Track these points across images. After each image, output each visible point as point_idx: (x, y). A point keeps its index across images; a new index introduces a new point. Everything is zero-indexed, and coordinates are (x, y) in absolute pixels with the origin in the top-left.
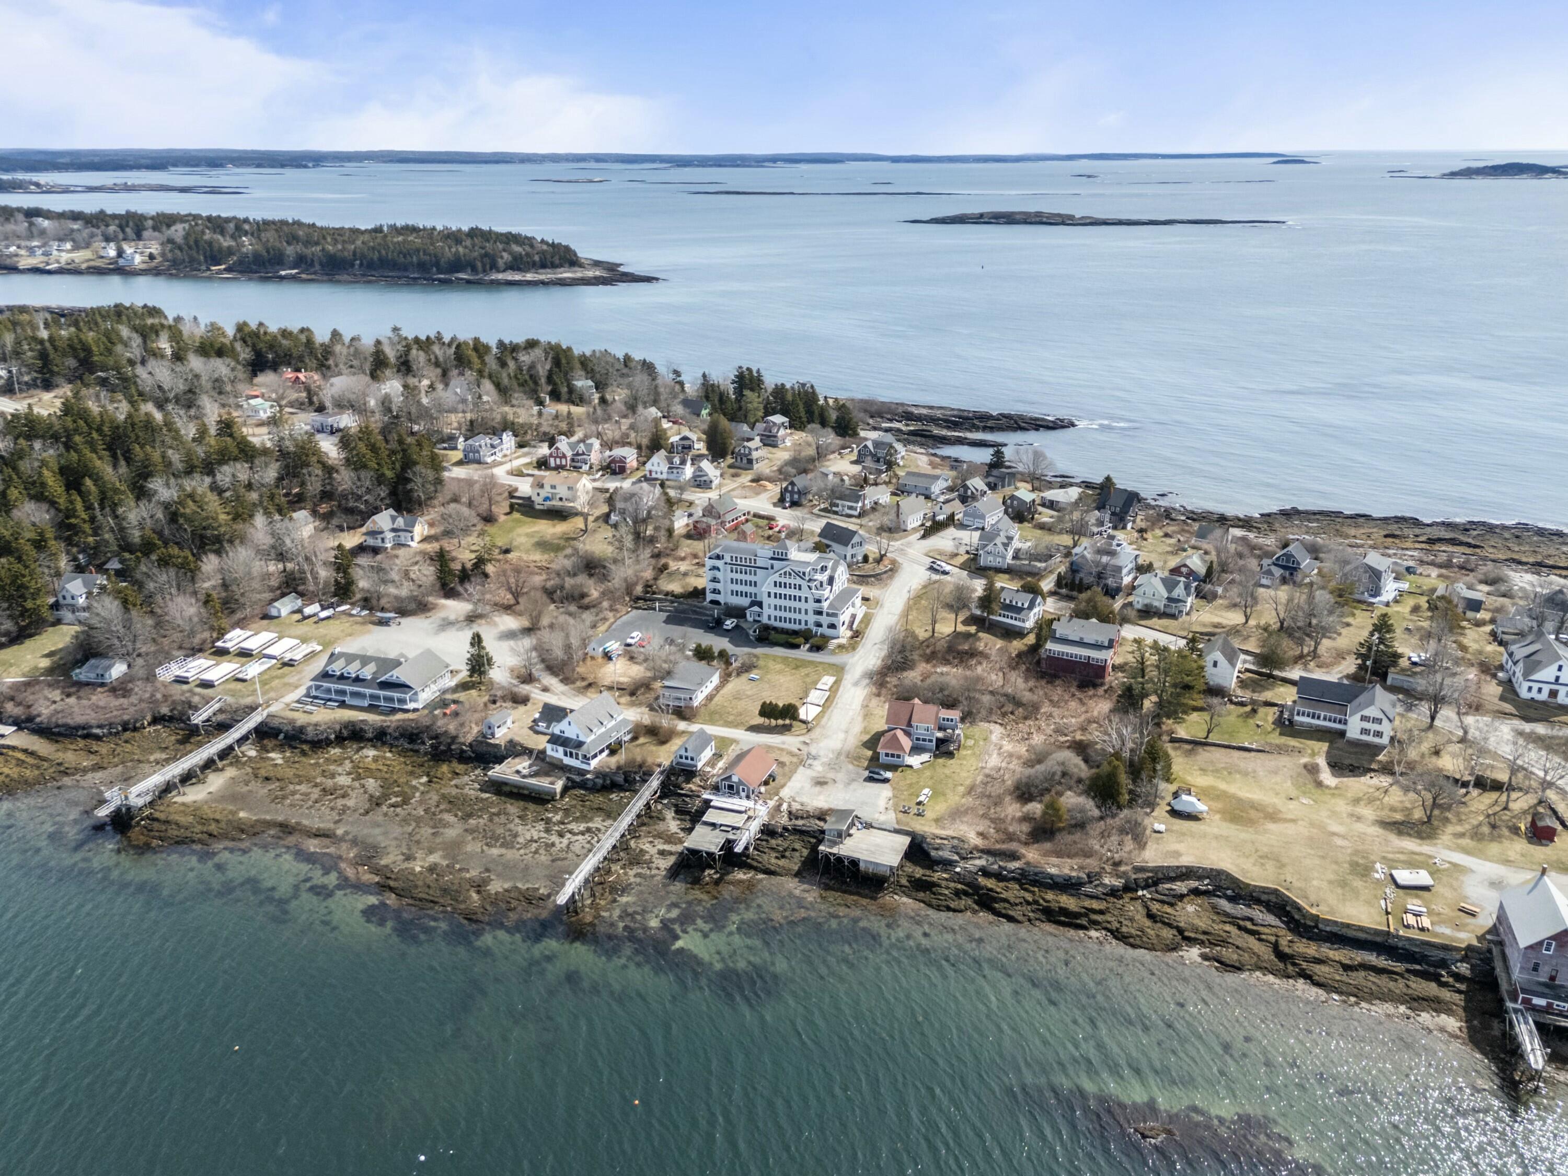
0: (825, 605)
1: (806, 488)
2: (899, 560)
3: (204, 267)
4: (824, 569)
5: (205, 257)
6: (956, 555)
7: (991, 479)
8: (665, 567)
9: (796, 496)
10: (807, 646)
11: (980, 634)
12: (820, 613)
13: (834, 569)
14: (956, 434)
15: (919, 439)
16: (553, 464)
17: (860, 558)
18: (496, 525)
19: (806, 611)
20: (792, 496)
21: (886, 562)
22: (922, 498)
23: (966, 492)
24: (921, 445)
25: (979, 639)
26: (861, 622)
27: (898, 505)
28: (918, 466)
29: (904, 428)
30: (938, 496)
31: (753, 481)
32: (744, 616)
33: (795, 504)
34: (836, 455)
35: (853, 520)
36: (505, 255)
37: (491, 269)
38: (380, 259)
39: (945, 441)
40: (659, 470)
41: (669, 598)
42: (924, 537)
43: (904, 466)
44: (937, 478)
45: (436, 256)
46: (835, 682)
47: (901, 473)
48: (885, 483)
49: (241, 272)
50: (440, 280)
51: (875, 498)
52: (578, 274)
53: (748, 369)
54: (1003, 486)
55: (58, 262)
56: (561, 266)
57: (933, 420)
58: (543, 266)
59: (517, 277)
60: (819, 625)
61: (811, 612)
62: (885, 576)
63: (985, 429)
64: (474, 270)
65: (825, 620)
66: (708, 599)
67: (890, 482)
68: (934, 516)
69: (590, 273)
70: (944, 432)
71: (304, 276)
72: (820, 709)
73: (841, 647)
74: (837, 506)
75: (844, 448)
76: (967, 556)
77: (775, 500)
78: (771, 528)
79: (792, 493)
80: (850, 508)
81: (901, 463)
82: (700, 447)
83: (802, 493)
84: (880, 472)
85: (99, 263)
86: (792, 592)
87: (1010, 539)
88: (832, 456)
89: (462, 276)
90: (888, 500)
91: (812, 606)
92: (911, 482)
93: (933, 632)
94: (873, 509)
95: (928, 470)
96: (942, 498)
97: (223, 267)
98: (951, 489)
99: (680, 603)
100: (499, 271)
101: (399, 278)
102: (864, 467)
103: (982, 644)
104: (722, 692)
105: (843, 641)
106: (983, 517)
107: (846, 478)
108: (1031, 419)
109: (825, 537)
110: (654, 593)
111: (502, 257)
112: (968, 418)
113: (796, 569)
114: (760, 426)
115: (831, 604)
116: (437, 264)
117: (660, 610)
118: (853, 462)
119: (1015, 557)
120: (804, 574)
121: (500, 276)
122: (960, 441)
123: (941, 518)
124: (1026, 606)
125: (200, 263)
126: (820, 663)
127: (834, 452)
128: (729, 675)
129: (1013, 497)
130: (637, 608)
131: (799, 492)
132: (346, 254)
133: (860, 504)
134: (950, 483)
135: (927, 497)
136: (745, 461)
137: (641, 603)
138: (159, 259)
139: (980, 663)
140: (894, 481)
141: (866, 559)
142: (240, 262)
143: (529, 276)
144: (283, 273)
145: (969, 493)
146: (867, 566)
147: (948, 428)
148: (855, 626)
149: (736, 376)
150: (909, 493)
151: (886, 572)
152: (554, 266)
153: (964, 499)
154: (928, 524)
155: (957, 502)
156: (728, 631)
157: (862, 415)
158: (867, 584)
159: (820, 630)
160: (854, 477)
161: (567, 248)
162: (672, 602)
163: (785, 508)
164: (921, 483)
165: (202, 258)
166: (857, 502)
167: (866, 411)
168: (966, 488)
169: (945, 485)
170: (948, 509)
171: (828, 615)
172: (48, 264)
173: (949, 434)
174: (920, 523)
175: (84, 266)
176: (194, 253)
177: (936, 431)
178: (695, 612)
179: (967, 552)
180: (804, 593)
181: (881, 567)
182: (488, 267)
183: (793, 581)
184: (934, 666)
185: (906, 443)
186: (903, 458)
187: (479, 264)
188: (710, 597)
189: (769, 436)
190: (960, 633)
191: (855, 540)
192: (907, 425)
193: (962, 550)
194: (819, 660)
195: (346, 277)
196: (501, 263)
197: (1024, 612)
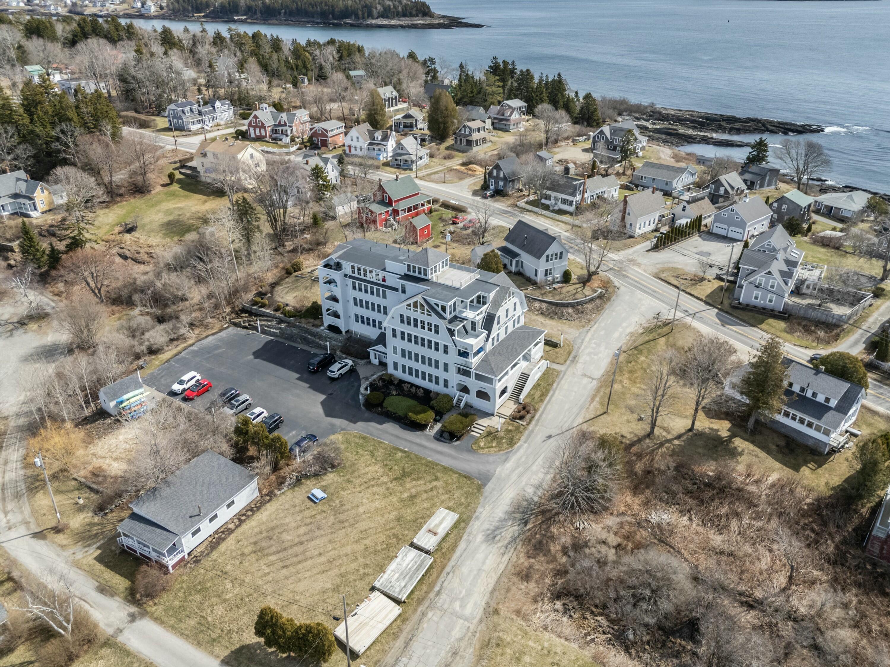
0: (474, 361)
1: (514, 174)
2: (616, 282)
3: (191, 15)
4: (481, 301)
5: (192, 7)
6: (702, 279)
7: (747, 176)
8: (297, 267)
9: (501, 183)
10: (438, 426)
11: (739, 443)
12: (466, 373)
13: (497, 303)
14: (702, 134)
15: (664, 136)
16: (253, 136)
17: (558, 275)
18: (148, 197)
19: (446, 366)
20: (496, 183)
21: (595, 283)
22: (659, 194)
23: (717, 189)
24: (666, 142)
25: (734, 453)
26: (536, 386)
27: (625, 202)
28: (659, 158)
29: (650, 126)
30: (681, 193)
31: (463, 164)
32: (367, 356)
33: (499, 193)
34: (570, 142)
35: (566, 218)
36: (379, 7)
37: (368, 17)
38: (297, 9)
39: (689, 140)
40: (358, 145)
41: (279, 314)
42: (656, 248)
43: (643, 157)
44: (682, 171)
45: (332, 6)
46: (456, 526)
47: (638, 164)
48: (618, 174)
49: (212, 18)
50: (334, 24)
51: (598, 191)
52: (428, 21)
53: (504, 62)
54: (762, 186)
55: (107, 10)
56: (417, 15)
57: (680, 120)
58: (404, 15)
59: (385, 22)
60: (465, 390)
61: (452, 369)
62: (590, 306)
63: (731, 131)
64: (357, 17)
65: (473, 384)
66: (326, 324)
67: (624, 174)
68: (673, 220)
69: (436, 21)
70: (690, 132)
71: (249, 21)
72: (397, 610)
73: (491, 434)
74: (548, 197)
75: (579, 136)
76: (717, 284)
77: (478, 187)
78: (454, 223)
79: (497, 178)
80: (564, 201)
81: (641, 154)
82: (423, 126)
83: (511, 179)
84: (614, 161)
85: (131, 12)
86: (427, 335)
87: (791, 264)
88: (564, 143)
89: (348, 21)
90: (616, 195)
91: (453, 359)
92: (650, 174)
93: (653, 424)
94: (594, 205)
95: (671, 162)
96: (686, 196)
97: (202, 14)
98: (699, 186)
99: (289, 324)
100: (373, 18)
101: (308, 22)
102: (596, 155)
103: (741, 468)
104: (245, 527)
105: (496, 423)
106: (742, 225)
107: (571, 166)
108: (779, 123)
109: (512, 242)
110: (264, 306)
111: (376, 8)
112: (715, 120)
113: (432, 301)
114: (494, 109)
115: (484, 360)
116: (333, 13)
117: (264, 332)
118: (585, 150)
119: (797, 292)
120: (444, 309)
121: (374, 22)
122: (706, 141)
123: (683, 222)
124: (833, 403)
125: (189, 12)
126: (446, 470)
127: (567, 138)
128: (281, 482)
129: (782, 200)
130: (236, 325)
131: (505, 179)
132: (276, 5)
133: (578, 197)
134: (696, 179)
135: (667, 194)
136: (464, 142)
137: (243, 319)
138: (165, 9)
139: (737, 515)
140: (629, 172)
141: (566, 277)
142: (213, 12)
143: (393, 22)
144: (236, 18)
145: (722, 191)
146: (569, 289)
147: (694, 128)
148: (522, 397)
149: (491, 67)
150: (645, 187)
151: (592, 300)
152: (411, 15)
153: (714, 199)
154: (665, 229)
155: (707, 201)
156: (333, 380)
157: (610, 112)
158: (561, 317)
159: (466, 398)
160: (583, 165)
161: (424, 4)
162: (281, 321)
163: (485, 197)
164: (661, 176)
165: (190, 8)
166: (573, 194)
167: (614, 108)
168: (718, 184)
169: (690, 180)
170: (693, 211)
171: (478, 377)
172: (101, 11)
173: (695, 133)
174: (653, 227)
175: (121, 13)
176: (186, 6)
177: (682, 130)
178: (306, 341)
179: (719, 278)
180: (443, 339)
181: (587, 291)
182: (366, 15)
183: (427, 319)
184: (646, 504)
185: (651, 139)
186: (643, 148)
187: (360, 13)
188: (328, 320)
189: (501, 120)
190: (700, 435)
191: (553, 249)
192: (654, 124)
193: (711, 273)
194: (446, 462)
195: (275, 21)
196: (375, 12)
197: (829, 416)
